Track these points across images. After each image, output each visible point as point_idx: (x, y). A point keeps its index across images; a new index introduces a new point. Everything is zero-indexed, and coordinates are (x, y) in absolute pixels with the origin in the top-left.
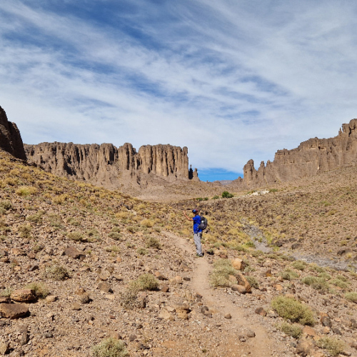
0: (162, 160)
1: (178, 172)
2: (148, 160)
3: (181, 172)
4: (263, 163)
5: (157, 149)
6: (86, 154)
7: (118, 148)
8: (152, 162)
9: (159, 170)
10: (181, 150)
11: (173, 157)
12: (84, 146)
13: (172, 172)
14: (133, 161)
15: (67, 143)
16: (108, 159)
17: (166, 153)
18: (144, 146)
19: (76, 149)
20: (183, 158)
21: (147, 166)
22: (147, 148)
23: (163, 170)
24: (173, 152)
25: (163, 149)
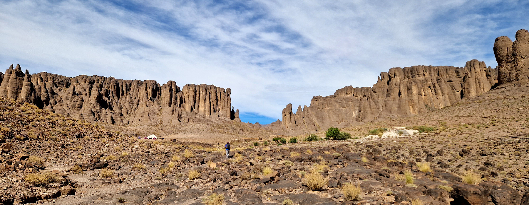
0: (205, 100)
1: (221, 113)
2: (191, 99)
3: (224, 113)
4: (300, 107)
5: (201, 89)
6: (127, 90)
7: (161, 85)
8: (195, 100)
9: (201, 109)
10: (224, 92)
11: (216, 96)
12: (126, 82)
13: (215, 111)
14: (176, 98)
15: (108, 77)
16: (150, 96)
17: (210, 93)
18: (188, 85)
19: (117, 84)
20: (226, 99)
21: (190, 105)
22: (192, 87)
23: (205, 110)
24: (216, 92)
25: (207, 90)
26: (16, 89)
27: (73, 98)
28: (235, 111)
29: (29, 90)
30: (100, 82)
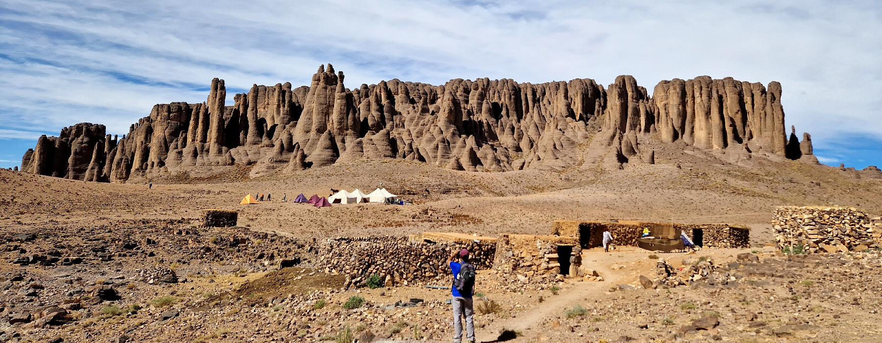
0: (708, 113)
1: (755, 142)
2: (674, 112)
3: (764, 142)
6: (536, 101)
7: (606, 88)
8: (683, 115)
9: (700, 134)
10: (763, 91)
11: (741, 103)
12: (533, 87)
13: (737, 139)
14: (637, 112)
16: (580, 111)
17: (720, 98)
18: (666, 81)
19: (516, 91)
20: (768, 109)
21: (670, 127)
22: (673, 85)
23: (711, 136)
24: (740, 95)
25: (711, 89)
26: (324, 106)
27: (422, 119)
28: (801, 139)
29: (343, 107)
30: (480, 89)
